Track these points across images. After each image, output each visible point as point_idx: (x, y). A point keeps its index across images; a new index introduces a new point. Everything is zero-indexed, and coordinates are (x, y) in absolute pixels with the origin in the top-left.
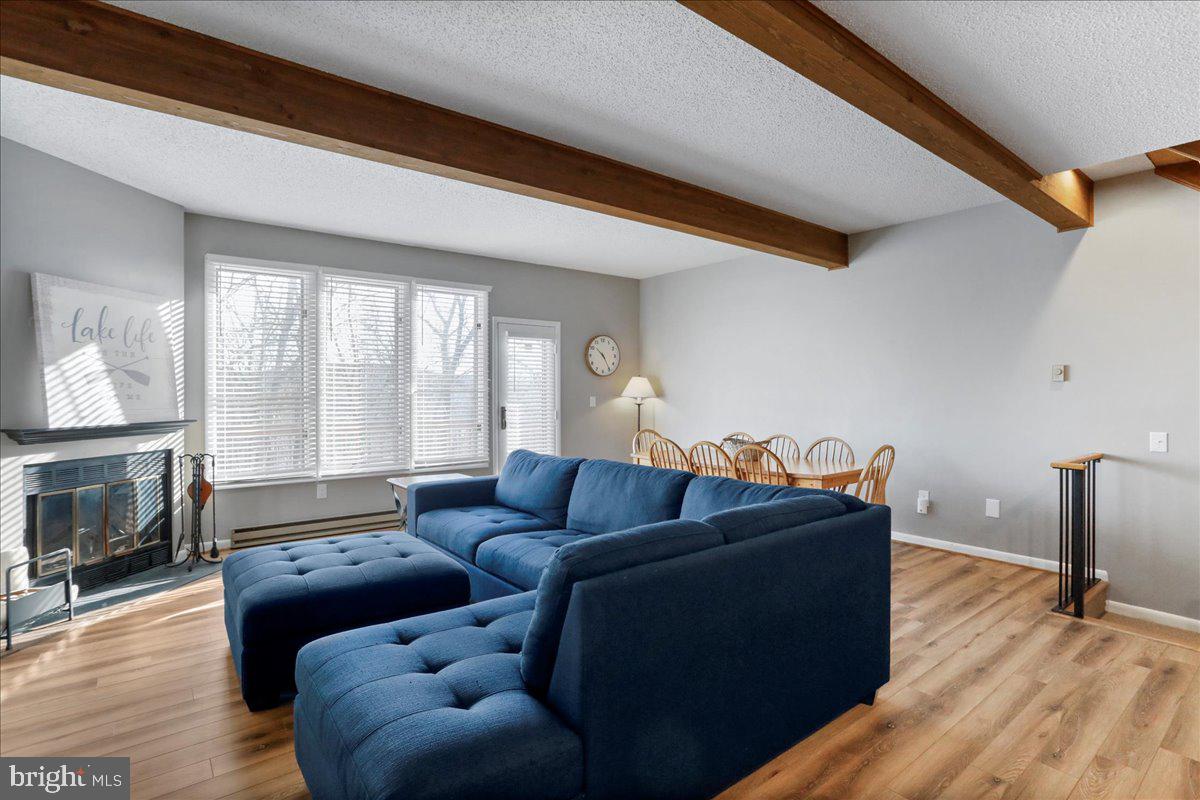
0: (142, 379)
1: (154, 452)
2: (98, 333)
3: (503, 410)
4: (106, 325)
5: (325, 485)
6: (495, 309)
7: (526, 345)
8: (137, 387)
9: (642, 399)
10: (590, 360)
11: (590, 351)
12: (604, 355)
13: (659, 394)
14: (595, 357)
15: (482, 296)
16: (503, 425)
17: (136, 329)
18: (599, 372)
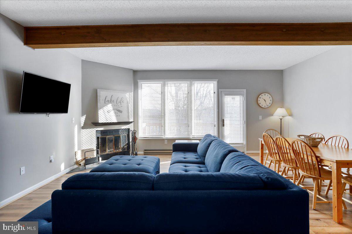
0: (120, 111)
1: (125, 129)
2: (111, 101)
3: (223, 120)
4: (112, 99)
5: (167, 140)
6: (220, 87)
7: (232, 98)
8: (119, 113)
9: (283, 117)
10: (259, 102)
11: (259, 99)
12: (265, 100)
13: (291, 115)
14: (261, 102)
15: (215, 83)
16: (223, 125)
17: (119, 100)
18: (263, 107)
